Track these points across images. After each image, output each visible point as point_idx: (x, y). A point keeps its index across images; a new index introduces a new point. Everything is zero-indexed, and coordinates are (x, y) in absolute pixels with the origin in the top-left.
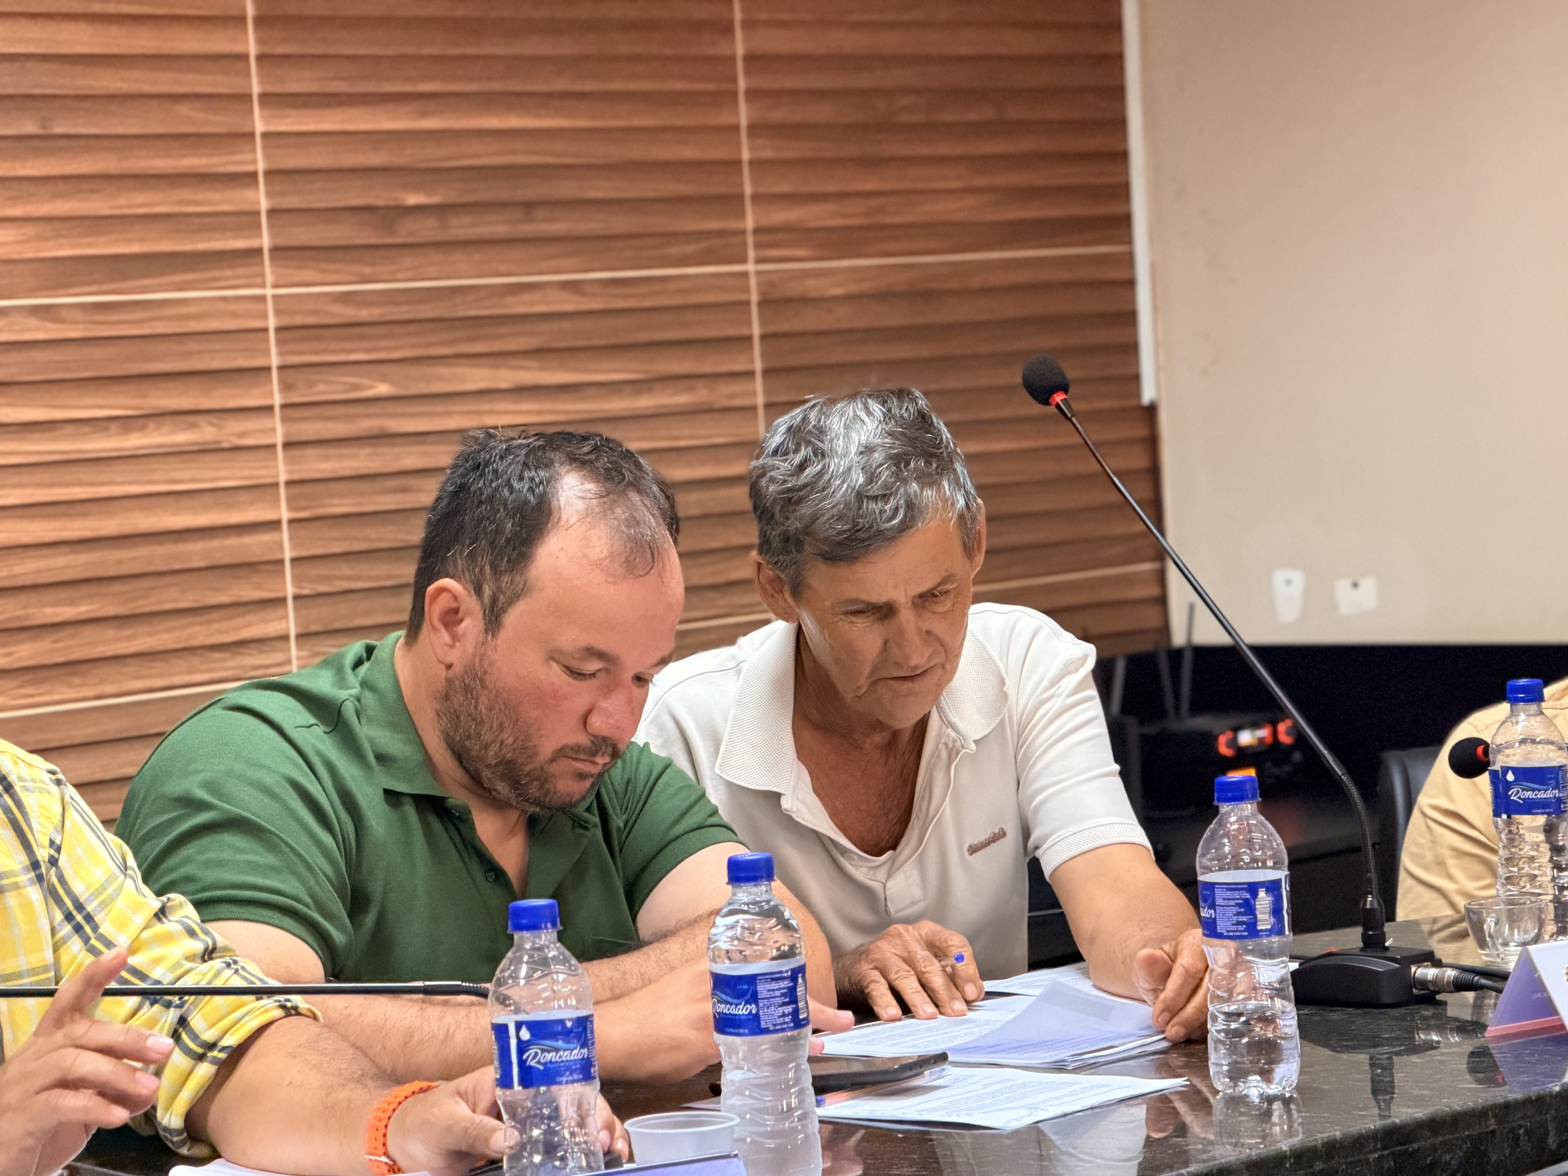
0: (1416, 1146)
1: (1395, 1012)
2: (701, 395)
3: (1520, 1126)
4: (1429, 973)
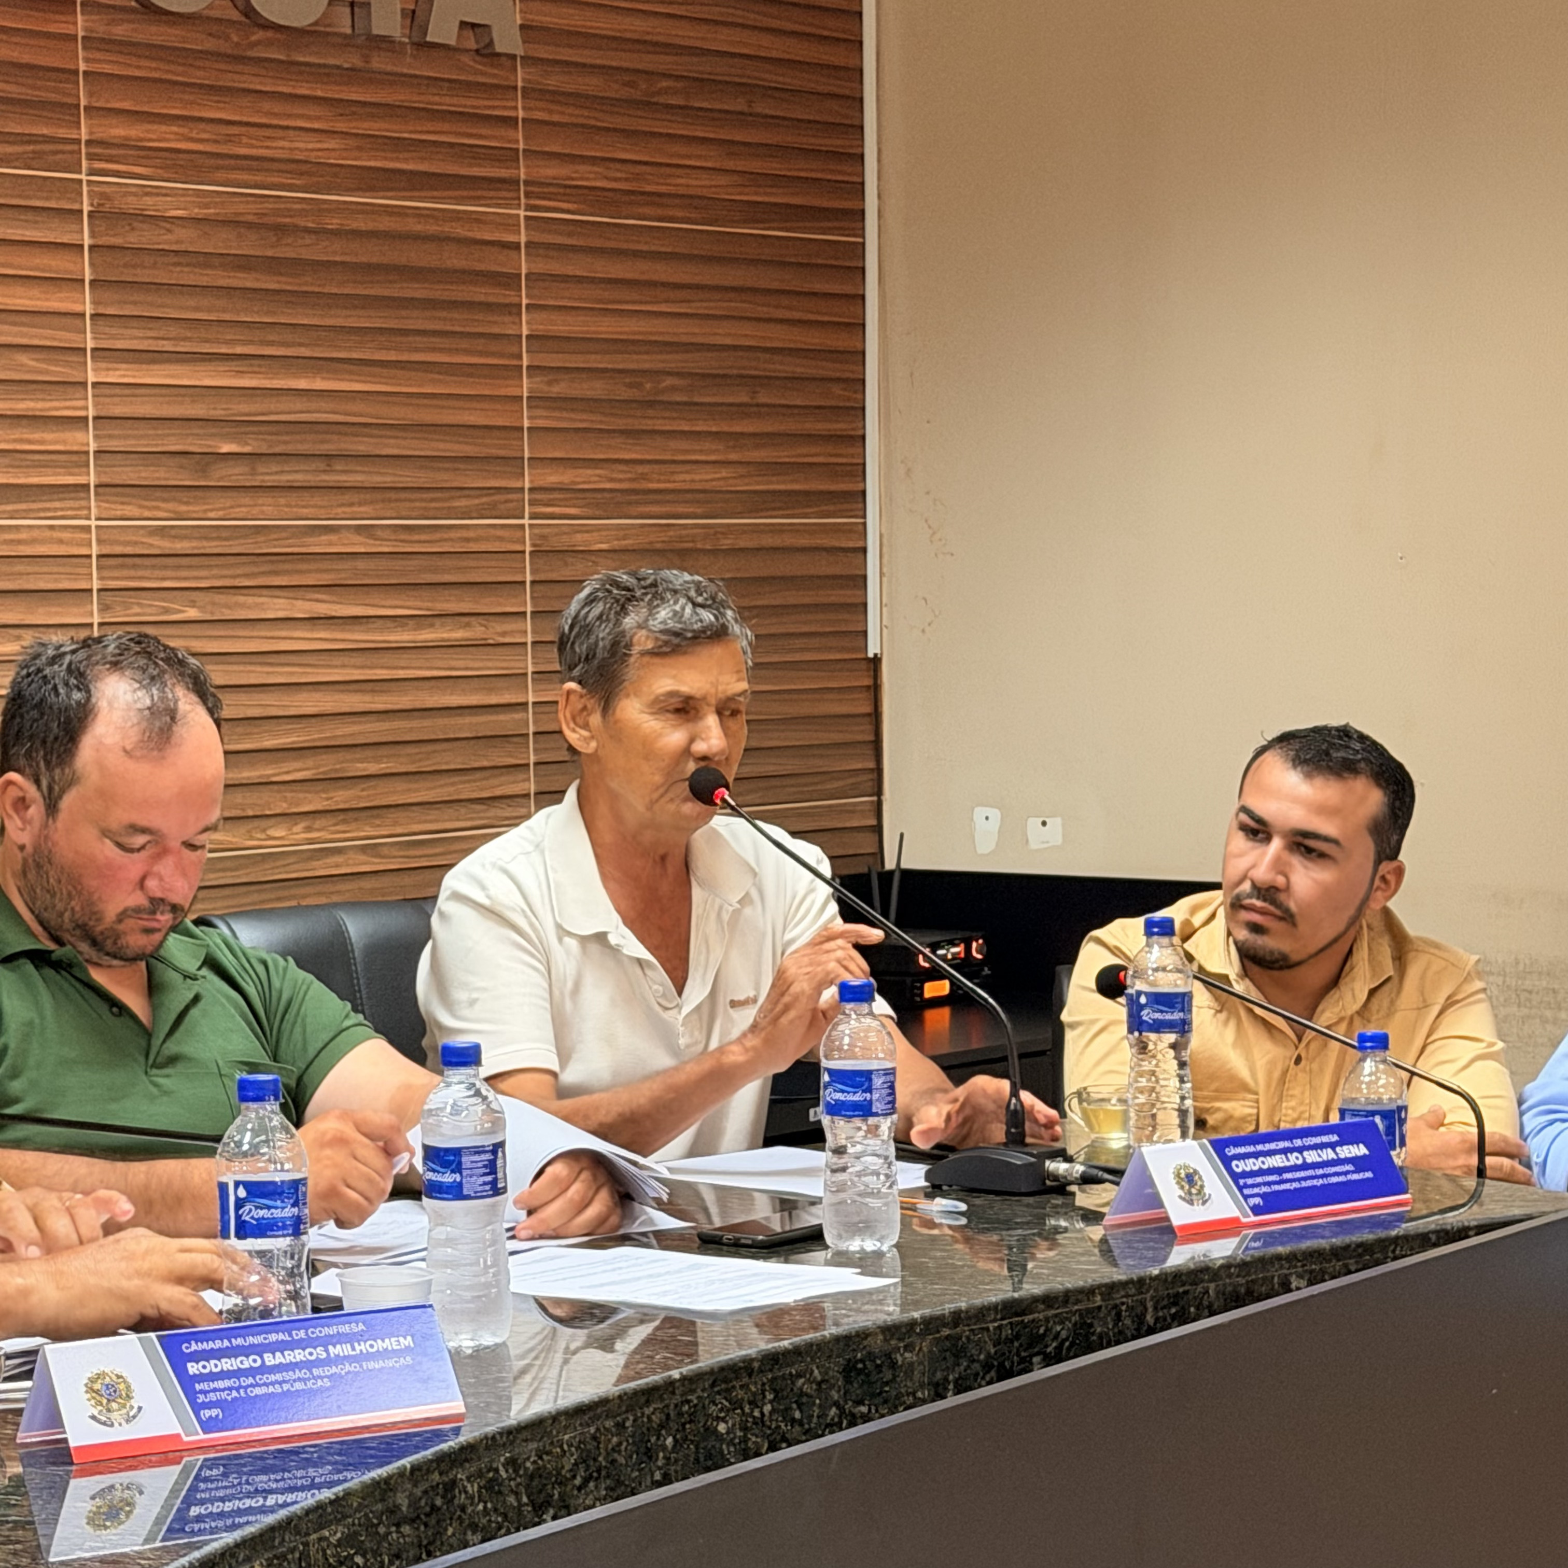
0: (1031, 1317)
1: (1031, 1200)
2: (476, 631)
3: (1123, 1304)
4: (1058, 1167)
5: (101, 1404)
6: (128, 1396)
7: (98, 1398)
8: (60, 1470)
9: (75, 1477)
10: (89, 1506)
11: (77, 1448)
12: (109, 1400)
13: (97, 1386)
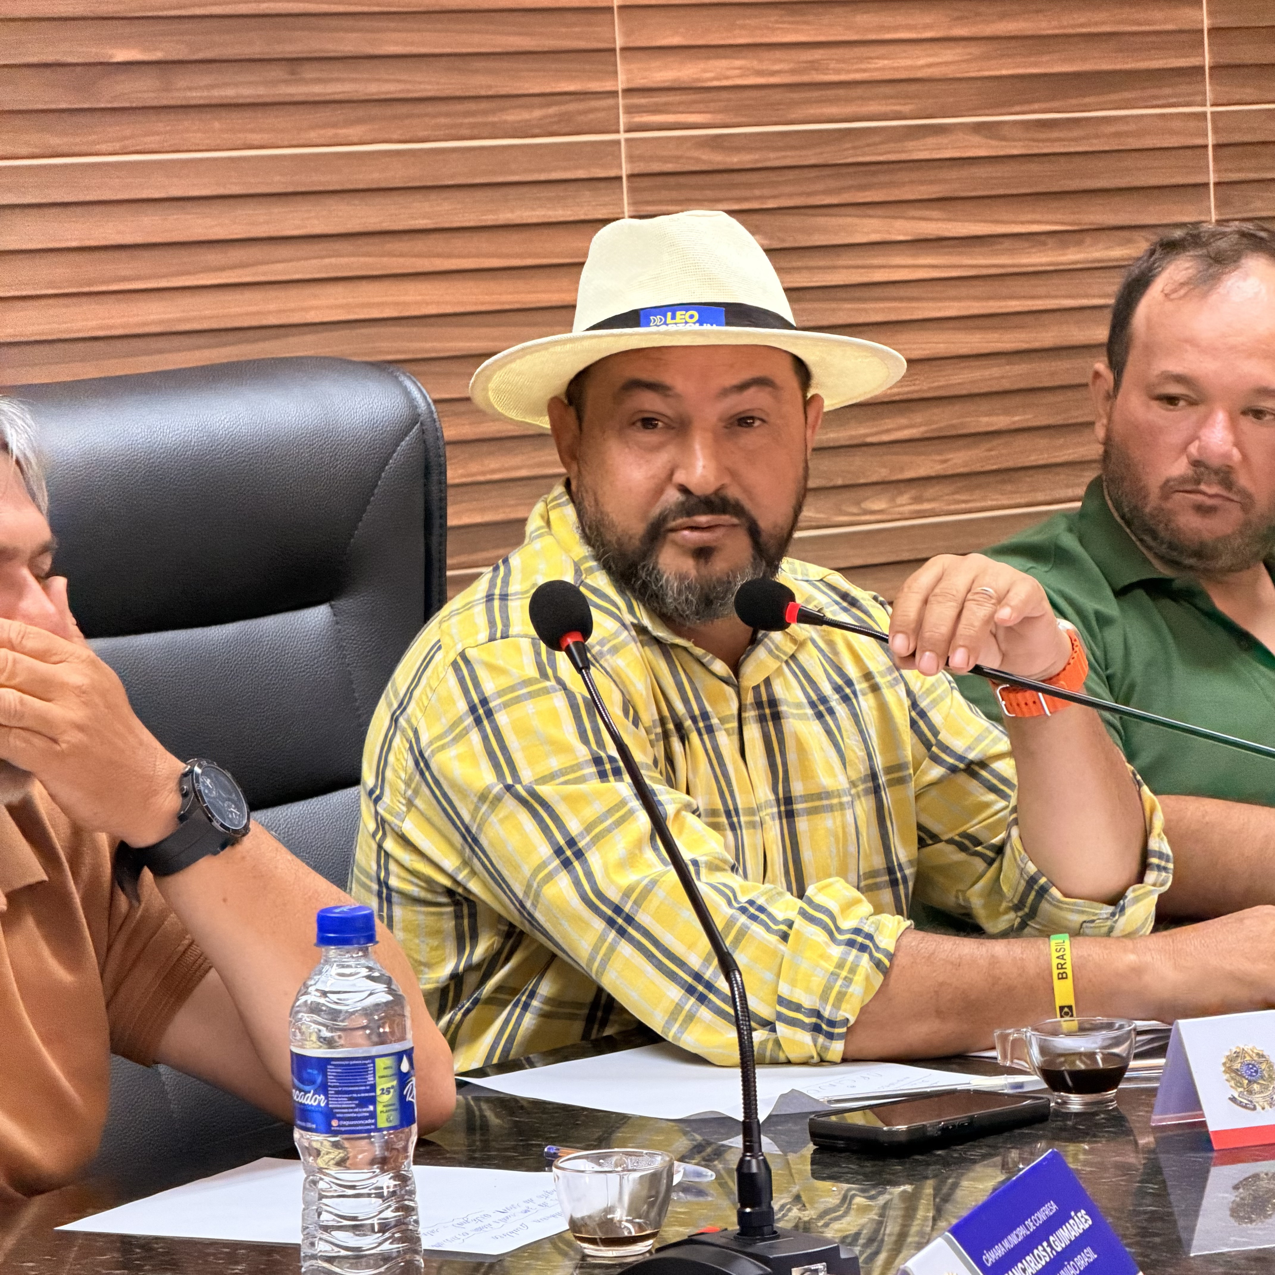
5: (1242, 1086)
6: (1270, 1077)
7: (1238, 1078)
8: (1199, 1156)
9: (1215, 1165)
10: (1231, 1197)
11: (1216, 1132)
12: (1250, 1081)
13: (1237, 1066)
